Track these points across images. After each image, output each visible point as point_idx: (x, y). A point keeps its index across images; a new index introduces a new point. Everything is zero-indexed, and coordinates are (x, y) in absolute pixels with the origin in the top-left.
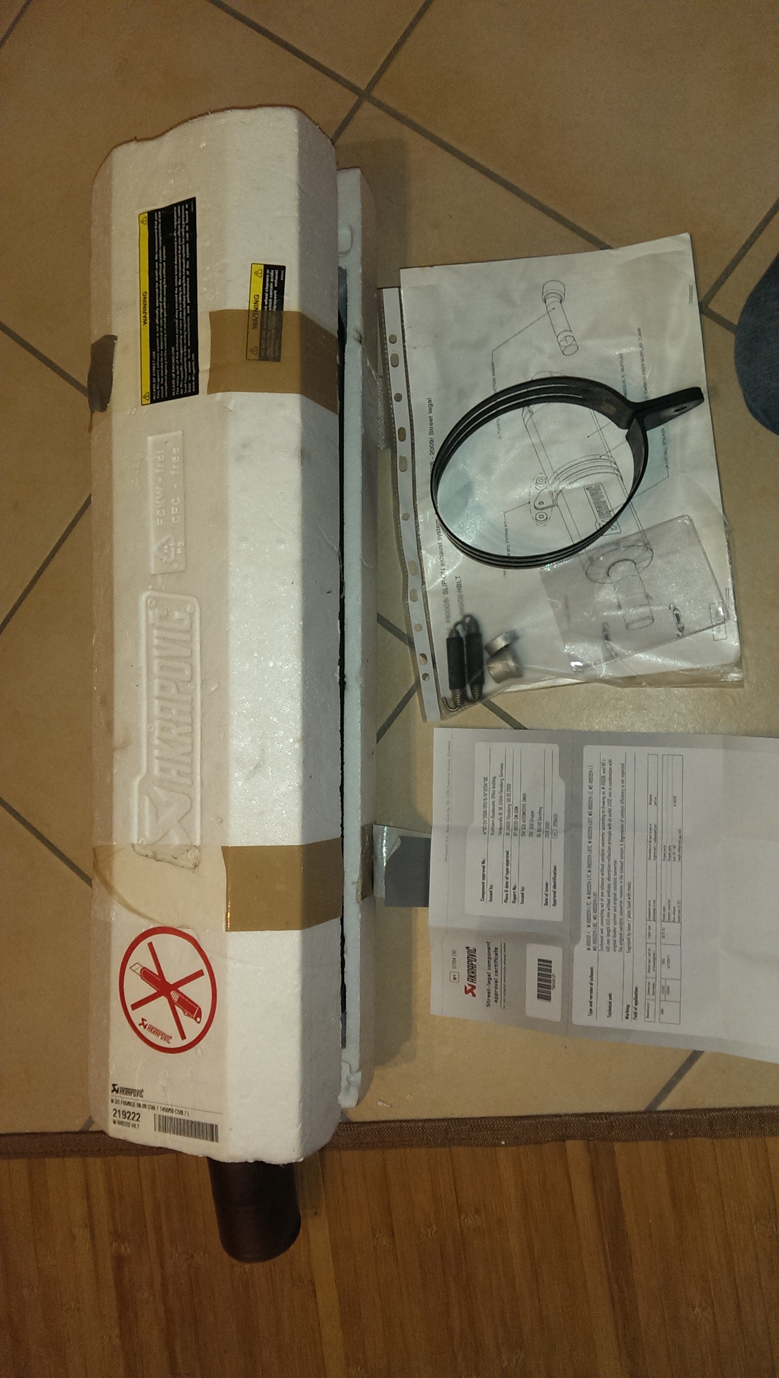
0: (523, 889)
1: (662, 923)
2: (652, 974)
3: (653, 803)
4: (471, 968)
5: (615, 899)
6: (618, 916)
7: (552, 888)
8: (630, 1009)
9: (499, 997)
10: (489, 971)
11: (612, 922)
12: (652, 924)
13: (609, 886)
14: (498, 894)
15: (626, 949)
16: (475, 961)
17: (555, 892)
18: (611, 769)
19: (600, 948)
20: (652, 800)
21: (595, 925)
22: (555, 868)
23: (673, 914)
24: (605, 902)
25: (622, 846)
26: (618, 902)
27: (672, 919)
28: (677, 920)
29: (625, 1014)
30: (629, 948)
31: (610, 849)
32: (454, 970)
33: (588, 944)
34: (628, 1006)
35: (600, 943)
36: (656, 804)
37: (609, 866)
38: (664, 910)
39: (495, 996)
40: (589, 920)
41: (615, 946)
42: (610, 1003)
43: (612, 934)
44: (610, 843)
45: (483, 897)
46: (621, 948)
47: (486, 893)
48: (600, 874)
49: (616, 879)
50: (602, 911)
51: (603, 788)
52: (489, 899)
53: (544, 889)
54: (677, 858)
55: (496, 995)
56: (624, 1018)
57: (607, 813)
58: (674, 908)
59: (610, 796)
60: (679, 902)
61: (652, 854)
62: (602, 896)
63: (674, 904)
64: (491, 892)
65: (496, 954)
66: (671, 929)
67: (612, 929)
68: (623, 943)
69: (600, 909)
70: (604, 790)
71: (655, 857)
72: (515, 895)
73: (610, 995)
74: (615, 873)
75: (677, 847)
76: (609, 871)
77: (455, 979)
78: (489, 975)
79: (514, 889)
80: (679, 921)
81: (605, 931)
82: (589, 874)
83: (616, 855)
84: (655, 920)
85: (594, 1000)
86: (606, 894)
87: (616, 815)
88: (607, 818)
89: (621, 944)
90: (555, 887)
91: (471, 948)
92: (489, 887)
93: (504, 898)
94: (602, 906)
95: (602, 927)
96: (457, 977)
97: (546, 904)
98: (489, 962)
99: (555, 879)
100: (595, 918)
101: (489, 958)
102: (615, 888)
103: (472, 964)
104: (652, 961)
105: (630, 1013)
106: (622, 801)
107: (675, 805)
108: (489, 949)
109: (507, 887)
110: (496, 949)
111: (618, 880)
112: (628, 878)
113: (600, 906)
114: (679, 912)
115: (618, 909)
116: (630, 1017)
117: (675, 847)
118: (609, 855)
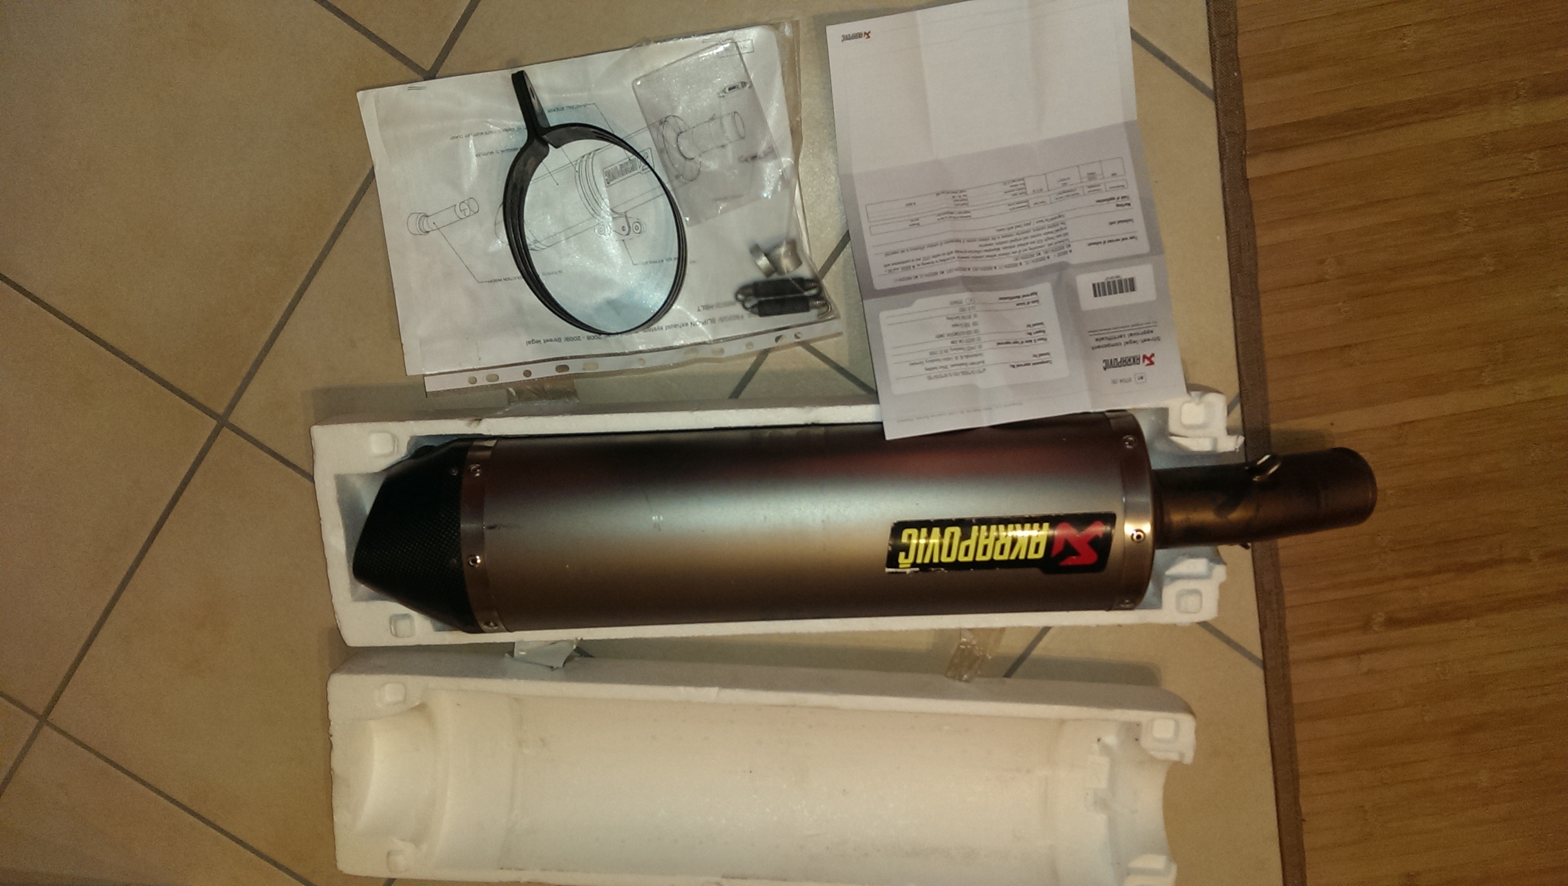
0: (1029, 326)
1: (1028, 193)
2: (1078, 191)
3: (916, 222)
4: (1126, 362)
5: (1016, 240)
6: (1032, 233)
7: (1020, 299)
8: (1119, 203)
9: (1146, 330)
10: (1123, 344)
11: (1039, 238)
12: (1031, 203)
13: (1005, 248)
14: (1040, 348)
15: (1061, 219)
16: (1116, 359)
17: (1024, 296)
18: (893, 264)
19: (1067, 242)
20: (915, 223)
21: (1047, 253)
22: (1001, 299)
23: (1017, 186)
24: (1021, 248)
25: (965, 242)
26: (1018, 237)
27: (1022, 186)
28: (1022, 182)
29: (1127, 207)
30: (1060, 216)
31: (970, 252)
32: (1133, 379)
33: (1066, 253)
34: (1118, 205)
35: (1062, 243)
36: (918, 220)
37: (986, 251)
38: (1016, 194)
39: (1147, 332)
40: (1043, 259)
41: (1062, 229)
42: (1119, 222)
43: (1050, 236)
44: (966, 252)
45: (1047, 362)
46: (1062, 223)
47: (1042, 359)
48: (995, 258)
49: (997, 244)
50: (1031, 249)
51: (914, 267)
52: (1047, 356)
53: (1023, 306)
54: (963, 194)
55: (1144, 333)
56: (1130, 207)
57: (938, 259)
58: (1011, 186)
59: (920, 259)
60: (1005, 184)
61: (966, 216)
62: (1016, 252)
63: (1008, 187)
64: (1041, 355)
65: (1102, 339)
66: (1031, 184)
67: (1045, 237)
68: (1058, 223)
69: (1029, 252)
70: (916, 266)
71: (966, 212)
72: (1037, 332)
73: (1111, 223)
74: (990, 245)
75: (953, 194)
76: (990, 250)
77: (1142, 378)
78: (1127, 343)
79: (1030, 334)
80: (1023, 179)
81: (1049, 242)
82: (997, 268)
83: (975, 246)
84: (1027, 201)
85: (1120, 237)
86: (1014, 250)
87: (935, 251)
88: (942, 258)
89: (1058, 225)
90: (1018, 297)
91: (1104, 365)
92: (1035, 358)
93: (1042, 341)
94: (1026, 250)
95: (1046, 246)
96: (1140, 376)
97: (1037, 301)
98: (1113, 346)
99: (1011, 298)
100: (1039, 254)
101: (1108, 346)
102: (1005, 242)
103: (1121, 361)
104: (1068, 193)
105: (1124, 203)
106: (922, 248)
107: (915, 203)
108: (1099, 347)
109: (1031, 341)
110: (1097, 340)
111: (998, 241)
112: (993, 233)
113: (1025, 252)
114: (1014, 181)
115: (1025, 235)
116: (1128, 202)
117: (953, 197)
118: (976, 251)
